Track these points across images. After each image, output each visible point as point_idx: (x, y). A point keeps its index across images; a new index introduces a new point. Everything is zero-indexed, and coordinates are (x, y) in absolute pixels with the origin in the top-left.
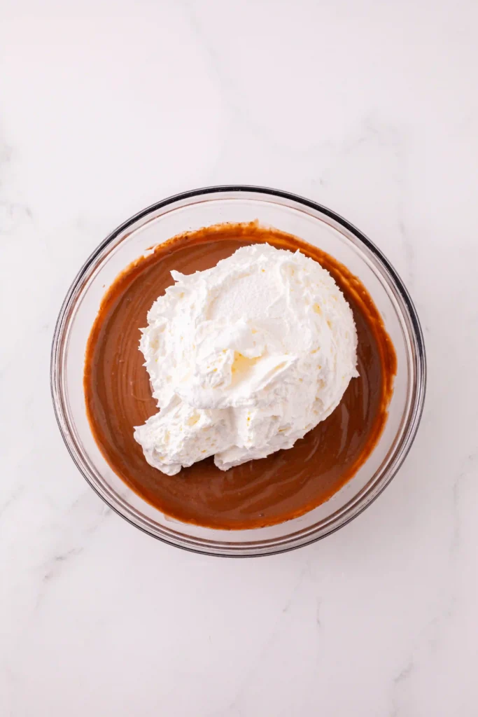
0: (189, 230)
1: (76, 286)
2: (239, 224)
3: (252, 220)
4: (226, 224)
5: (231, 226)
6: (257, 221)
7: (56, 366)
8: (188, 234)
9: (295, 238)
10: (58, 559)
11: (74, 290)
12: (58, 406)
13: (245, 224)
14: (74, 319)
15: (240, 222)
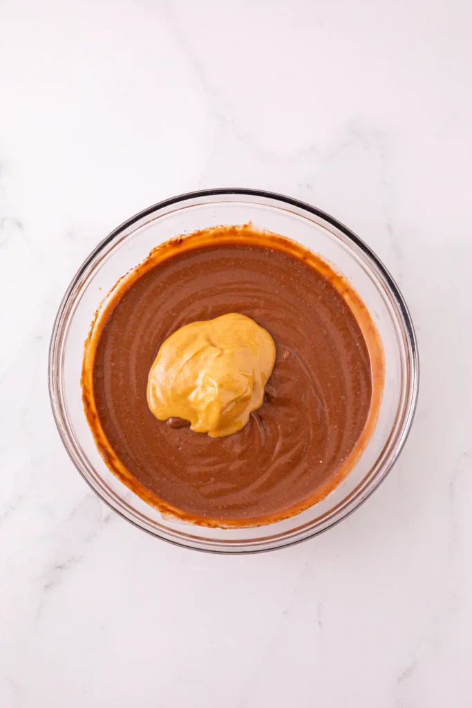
0: (184, 233)
1: (73, 288)
2: (233, 227)
3: (246, 223)
4: (220, 227)
5: (225, 229)
6: (250, 223)
7: (53, 368)
8: (183, 237)
9: (288, 240)
10: (57, 567)
11: (71, 292)
12: (56, 406)
13: (239, 227)
14: (71, 322)
15: (234, 225)
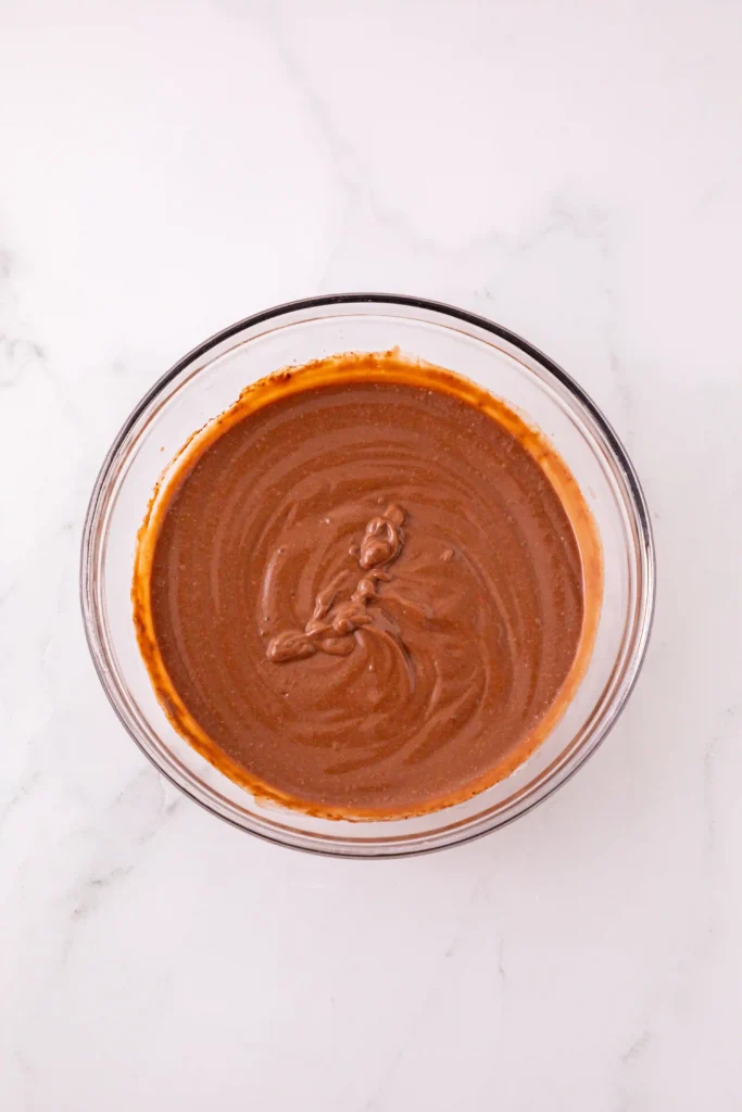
0: (294, 364)
2: (370, 356)
3: (390, 348)
4: (349, 355)
5: (358, 359)
6: (397, 349)
8: (292, 370)
9: (455, 376)
10: (94, 883)
11: (115, 452)
13: (378, 354)
15: (371, 352)
